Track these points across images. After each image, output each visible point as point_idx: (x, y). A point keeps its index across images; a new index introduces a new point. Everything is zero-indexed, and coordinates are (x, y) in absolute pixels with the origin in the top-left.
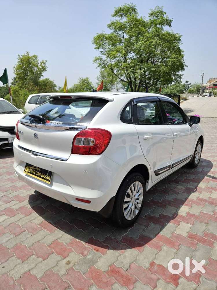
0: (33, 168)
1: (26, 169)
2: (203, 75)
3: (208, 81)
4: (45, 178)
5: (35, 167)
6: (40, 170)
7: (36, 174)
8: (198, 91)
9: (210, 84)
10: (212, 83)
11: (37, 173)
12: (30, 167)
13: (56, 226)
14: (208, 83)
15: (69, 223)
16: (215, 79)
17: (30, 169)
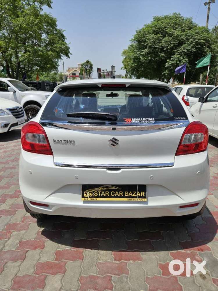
2: (64, 64)
3: (67, 70)
4: (133, 195)
6: (117, 188)
8: (61, 79)
9: (70, 73)
10: (71, 72)
11: (113, 194)
13: (134, 250)
14: (67, 71)
15: (140, 240)
16: (72, 68)
17: (94, 192)
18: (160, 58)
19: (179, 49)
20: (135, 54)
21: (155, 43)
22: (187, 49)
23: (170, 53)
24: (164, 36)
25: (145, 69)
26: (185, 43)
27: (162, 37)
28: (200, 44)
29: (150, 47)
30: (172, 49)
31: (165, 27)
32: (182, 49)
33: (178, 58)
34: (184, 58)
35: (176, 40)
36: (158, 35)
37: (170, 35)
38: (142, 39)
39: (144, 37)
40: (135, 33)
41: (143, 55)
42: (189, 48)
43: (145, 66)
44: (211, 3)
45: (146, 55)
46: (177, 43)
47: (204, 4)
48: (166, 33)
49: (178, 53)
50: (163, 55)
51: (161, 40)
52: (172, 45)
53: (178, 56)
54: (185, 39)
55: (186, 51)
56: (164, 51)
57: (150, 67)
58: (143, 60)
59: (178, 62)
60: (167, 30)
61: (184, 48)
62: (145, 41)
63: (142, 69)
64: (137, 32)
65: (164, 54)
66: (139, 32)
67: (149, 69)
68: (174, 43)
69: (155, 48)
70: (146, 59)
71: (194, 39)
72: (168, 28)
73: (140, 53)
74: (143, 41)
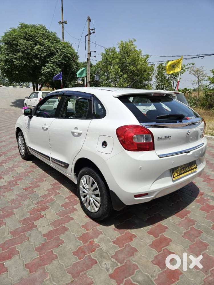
0: (180, 168)
1: (174, 175)
4: (192, 168)
5: (181, 166)
6: (185, 166)
7: (185, 171)
12: (177, 170)
17: (177, 172)
18: (35, 64)
19: (52, 59)
20: (6, 56)
21: (28, 49)
22: (58, 60)
23: (44, 61)
24: (36, 45)
25: (20, 72)
26: (56, 55)
27: (34, 44)
28: (67, 57)
29: (23, 52)
30: (45, 57)
31: (35, 36)
32: (53, 59)
33: (52, 67)
34: (57, 68)
35: (48, 50)
36: (30, 42)
37: (42, 45)
38: (13, 42)
39: (15, 41)
40: (4, 35)
41: (16, 58)
42: (60, 59)
43: (20, 70)
44: (64, 23)
45: (20, 59)
46: (49, 53)
47: (59, 22)
48: (37, 42)
49: (51, 62)
50: (37, 61)
51: (34, 47)
52: (45, 54)
53: (52, 65)
54: (55, 51)
55: (57, 61)
56: (38, 58)
57: (25, 71)
58: (17, 64)
59: (53, 71)
60: (37, 39)
61: (56, 58)
62: (18, 45)
63: (17, 73)
64: (5, 34)
65: (39, 61)
66: (8, 35)
67: (24, 73)
68: (46, 53)
69: (28, 54)
70: (20, 63)
71: (63, 52)
72: (38, 37)
73: (12, 56)
74: (14, 44)
